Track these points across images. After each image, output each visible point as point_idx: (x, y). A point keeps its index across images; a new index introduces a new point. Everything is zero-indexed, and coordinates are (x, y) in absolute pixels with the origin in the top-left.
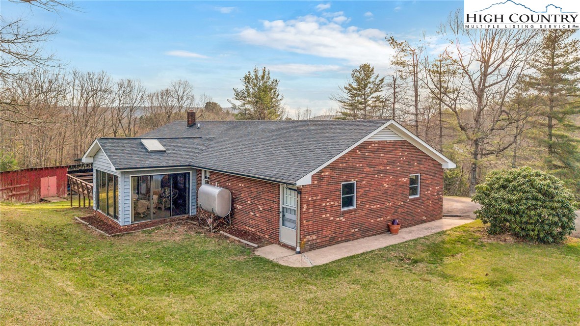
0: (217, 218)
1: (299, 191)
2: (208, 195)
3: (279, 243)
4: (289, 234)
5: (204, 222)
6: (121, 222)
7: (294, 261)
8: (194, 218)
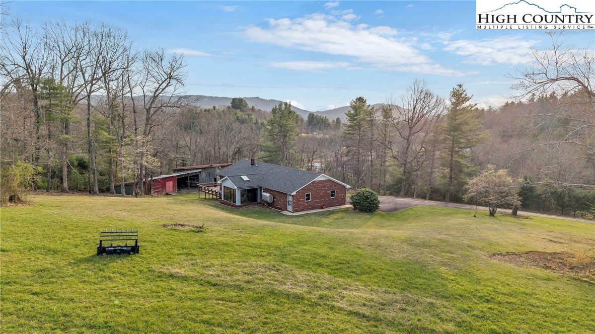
0: (268, 203)
1: (292, 196)
2: (266, 196)
3: (287, 211)
4: (290, 208)
5: (264, 205)
6: (237, 204)
7: (291, 214)
8: (259, 203)
